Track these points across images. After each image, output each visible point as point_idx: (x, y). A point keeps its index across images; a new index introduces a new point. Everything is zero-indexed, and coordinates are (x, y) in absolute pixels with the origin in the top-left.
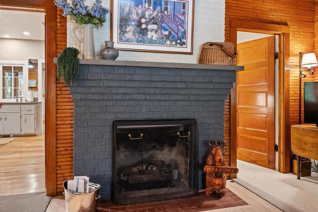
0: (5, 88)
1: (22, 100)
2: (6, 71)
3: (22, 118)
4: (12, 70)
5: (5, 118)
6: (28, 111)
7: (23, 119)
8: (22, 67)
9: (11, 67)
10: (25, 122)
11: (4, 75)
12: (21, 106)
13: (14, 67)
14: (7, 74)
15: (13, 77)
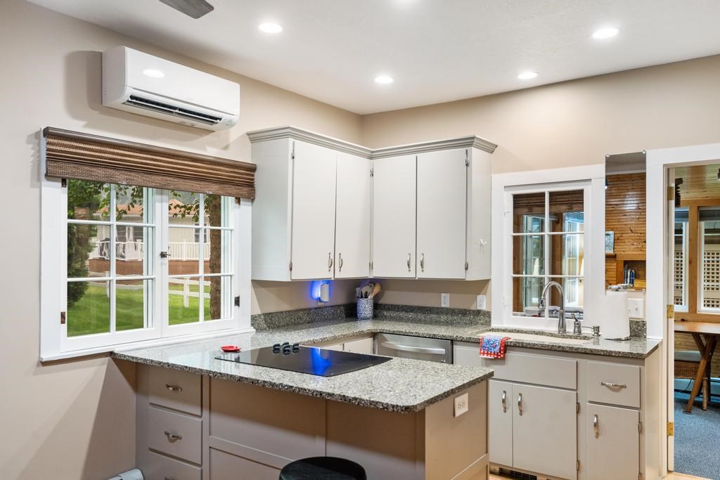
0: (524, 275)
1: (579, 327)
2: (526, 210)
3: (581, 417)
4: (544, 206)
5: (520, 404)
6: (608, 386)
7: (587, 420)
8: (581, 192)
9: (543, 195)
10: (597, 435)
11: (518, 225)
12: (578, 360)
13: (551, 194)
14: (528, 220)
15: (547, 232)
